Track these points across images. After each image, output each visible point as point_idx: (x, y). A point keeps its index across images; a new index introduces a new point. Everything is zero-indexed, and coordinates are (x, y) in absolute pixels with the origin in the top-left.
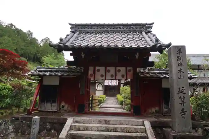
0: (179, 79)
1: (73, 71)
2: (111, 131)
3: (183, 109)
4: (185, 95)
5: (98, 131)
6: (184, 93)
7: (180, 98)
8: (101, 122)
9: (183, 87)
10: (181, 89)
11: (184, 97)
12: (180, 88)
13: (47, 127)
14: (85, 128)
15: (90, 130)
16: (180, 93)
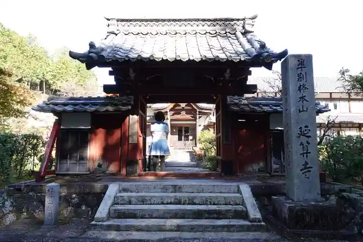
0: (300, 112)
2: (184, 204)
3: (306, 163)
4: (310, 140)
5: (162, 203)
6: (309, 137)
7: (301, 144)
8: (167, 189)
9: (306, 127)
10: (304, 129)
11: (309, 143)
12: (301, 128)
13: (73, 201)
14: (140, 199)
15: (149, 202)
16: (301, 136)
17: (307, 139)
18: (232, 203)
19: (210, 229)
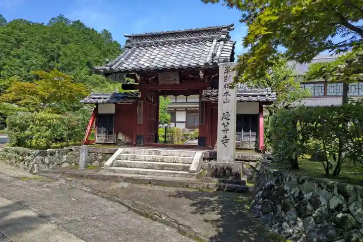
0: (224, 102)
1: (129, 96)
2: (158, 162)
3: (226, 137)
4: (229, 122)
5: (145, 161)
6: (228, 119)
7: (223, 124)
8: (152, 153)
9: (228, 113)
10: (226, 114)
11: (228, 124)
12: (224, 114)
13: (99, 157)
14: (133, 157)
15: (138, 160)
16: (224, 119)
17: (227, 121)
18: (186, 162)
19: (163, 175)
